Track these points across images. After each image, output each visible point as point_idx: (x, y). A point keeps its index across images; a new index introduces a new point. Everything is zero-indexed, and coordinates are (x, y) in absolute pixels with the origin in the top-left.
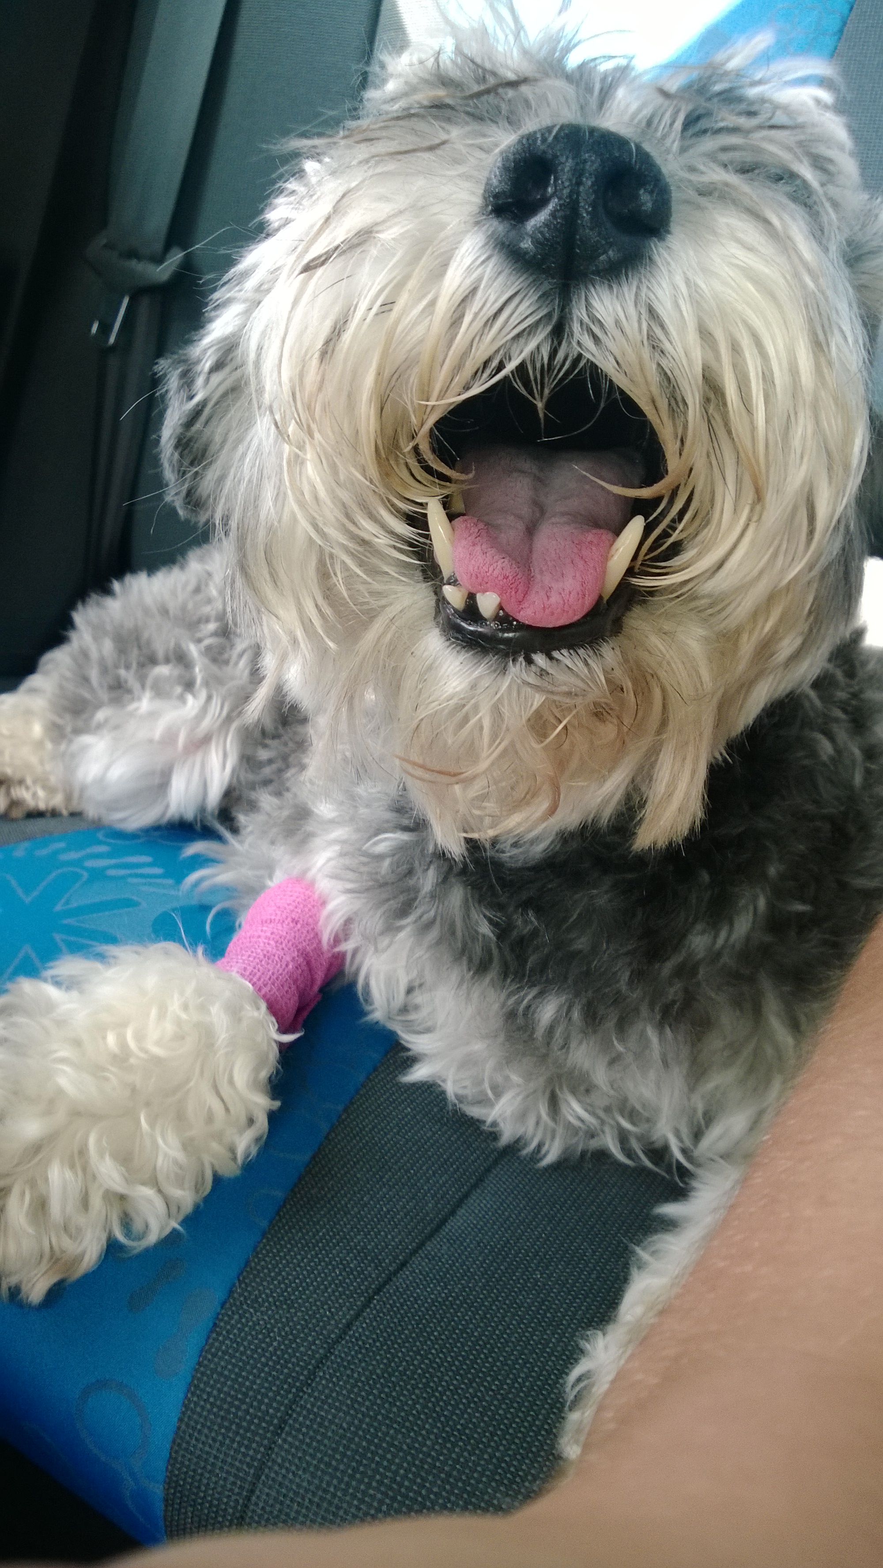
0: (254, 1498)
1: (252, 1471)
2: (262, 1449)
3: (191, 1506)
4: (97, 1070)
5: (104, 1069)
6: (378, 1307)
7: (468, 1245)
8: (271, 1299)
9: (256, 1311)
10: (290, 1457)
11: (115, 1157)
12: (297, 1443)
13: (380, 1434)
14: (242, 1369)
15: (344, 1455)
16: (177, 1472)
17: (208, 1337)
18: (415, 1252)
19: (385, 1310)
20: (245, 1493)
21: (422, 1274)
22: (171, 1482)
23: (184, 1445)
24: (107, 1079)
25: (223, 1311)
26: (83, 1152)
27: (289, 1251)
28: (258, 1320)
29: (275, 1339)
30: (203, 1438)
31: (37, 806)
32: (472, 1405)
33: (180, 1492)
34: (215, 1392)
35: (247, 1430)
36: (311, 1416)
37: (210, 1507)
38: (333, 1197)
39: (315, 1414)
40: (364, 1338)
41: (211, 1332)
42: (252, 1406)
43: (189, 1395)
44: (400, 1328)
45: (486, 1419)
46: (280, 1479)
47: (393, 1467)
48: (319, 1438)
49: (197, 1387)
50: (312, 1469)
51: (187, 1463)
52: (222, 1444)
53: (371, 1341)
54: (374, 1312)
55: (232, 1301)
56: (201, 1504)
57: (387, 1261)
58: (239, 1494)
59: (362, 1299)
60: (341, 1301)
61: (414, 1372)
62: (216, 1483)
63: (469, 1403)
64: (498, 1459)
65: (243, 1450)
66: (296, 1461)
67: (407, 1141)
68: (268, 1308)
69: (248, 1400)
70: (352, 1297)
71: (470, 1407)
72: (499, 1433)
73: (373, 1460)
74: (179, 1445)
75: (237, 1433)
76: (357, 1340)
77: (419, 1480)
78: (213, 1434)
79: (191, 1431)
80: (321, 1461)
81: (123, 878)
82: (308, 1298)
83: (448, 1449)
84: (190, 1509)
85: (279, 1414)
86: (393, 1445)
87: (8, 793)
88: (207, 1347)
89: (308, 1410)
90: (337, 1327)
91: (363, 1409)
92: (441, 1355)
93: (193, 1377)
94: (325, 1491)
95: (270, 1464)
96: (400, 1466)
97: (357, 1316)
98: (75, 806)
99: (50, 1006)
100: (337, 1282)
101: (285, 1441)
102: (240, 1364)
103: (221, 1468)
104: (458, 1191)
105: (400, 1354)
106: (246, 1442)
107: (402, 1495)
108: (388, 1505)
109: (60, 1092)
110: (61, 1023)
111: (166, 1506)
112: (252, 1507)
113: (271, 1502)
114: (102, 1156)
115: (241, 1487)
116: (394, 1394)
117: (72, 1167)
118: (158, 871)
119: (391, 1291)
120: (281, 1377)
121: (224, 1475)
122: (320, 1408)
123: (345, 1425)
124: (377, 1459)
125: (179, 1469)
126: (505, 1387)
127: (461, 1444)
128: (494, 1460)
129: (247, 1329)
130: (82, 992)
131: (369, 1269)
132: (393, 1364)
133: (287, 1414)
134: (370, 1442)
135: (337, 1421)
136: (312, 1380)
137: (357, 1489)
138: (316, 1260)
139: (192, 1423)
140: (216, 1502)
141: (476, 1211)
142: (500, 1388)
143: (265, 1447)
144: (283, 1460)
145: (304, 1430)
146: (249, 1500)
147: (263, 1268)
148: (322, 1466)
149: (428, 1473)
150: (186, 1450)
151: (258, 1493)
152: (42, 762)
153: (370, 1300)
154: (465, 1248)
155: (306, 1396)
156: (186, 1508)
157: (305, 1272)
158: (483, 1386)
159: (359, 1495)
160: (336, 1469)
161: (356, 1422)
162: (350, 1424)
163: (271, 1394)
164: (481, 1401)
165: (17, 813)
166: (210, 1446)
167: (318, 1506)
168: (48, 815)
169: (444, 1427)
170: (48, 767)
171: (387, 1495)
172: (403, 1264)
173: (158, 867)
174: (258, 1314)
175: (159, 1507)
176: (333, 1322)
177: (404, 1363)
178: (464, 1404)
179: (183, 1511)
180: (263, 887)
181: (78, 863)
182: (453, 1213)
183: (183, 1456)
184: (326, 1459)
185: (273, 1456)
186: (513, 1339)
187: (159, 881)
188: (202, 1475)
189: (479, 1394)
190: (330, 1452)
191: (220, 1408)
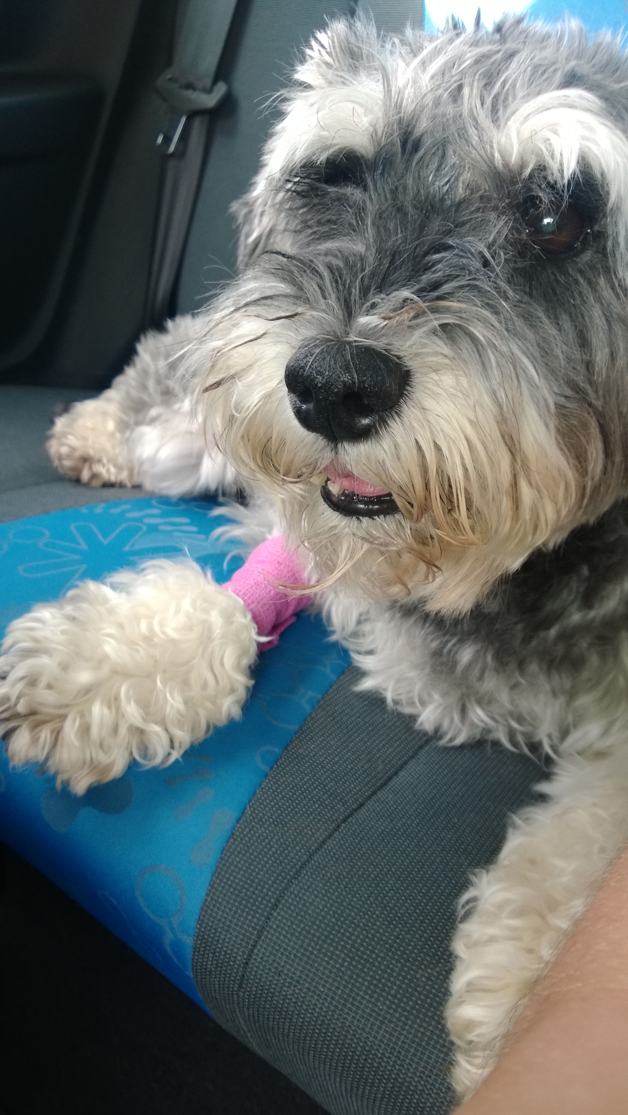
0: (256, 951)
1: (255, 932)
2: (263, 918)
3: (212, 953)
4: (131, 644)
5: (136, 644)
6: (344, 831)
7: (407, 796)
8: (271, 820)
9: (261, 827)
10: (282, 925)
11: (138, 703)
12: (287, 916)
13: (344, 915)
14: (250, 864)
15: (319, 926)
16: (203, 930)
17: (227, 842)
18: (369, 797)
19: (349, 834)
20: (250, 947)
21: (374, 812)
22: (200, 936)
23: (209, 912)
24: (138, 651)
25: (238, 825)
26: (117, 699)
27: (284, 789)
28: (262, 832)
29: (274, 847)
30: (223, 908)
31: (109, 479)
32: (408, 901)
33: (205, 943)
34: (232, 878)
35: (253, 905)
36: (298, 899)
37: (225, 955)
38: (314, 756)
39: (300, 898)
40: (334, 851)
41: (230, 838)
42: (257, 889)
43: (214, 879)
44: (359, 846)
45: (418, 911)
46: (274, 939)
47: (353, 938)
48: (302, 914)
49: (219, 874)
50: (297, 934)
51: (210, 924)
52: (235, 913)
53: (339, 853)
54: (342, 834)
55: (244, 818)
56: (219, 952)
57: (351, 801)
58: (246, 947)
59: (334, 825)
60: (318, 825)
61: (369, 876)
62: (230, 938)
63: (406, 899)
64: (425, 938)
65: (250, 917)
66: (287, 928)
67: (365, 723)
68: (270, 826)
69: (254, 885)
70: (327, 823)
71: (407, 902)
72: (427, 921)
73: (339, 932)
74: (206, 911)
75: (246, 906)
76: (330, 852)
77: (370, 948)
78: (230, 906)
79: (214, 903)
80: (303, 929)
81: (171, 532)
82: (297, 821)
83: (391, 929)
84: (211, 955)
85: (275, 896)
86: (353, 923)
87: (90, 467)
88: (227, 848)
89: (295, 895)
90: (316, 842)
91: (334, 897)
92: (387, 866)
93: (217, 867)
94: (306, 950)
95: (267, 928)
96: (358, 937)
97: (330, 836)
98: (136, 480)
99: (105, 600)
100: (316, 812)
101: (279, 914)
102: (250, 861)
103: (234, 929)
104: (400, 759)
105: (359, 864)
106: (252, 913)
107: (359, 957)
108: (348, 962)
109: (106, 657)
110: (111, 611)
111: (194, 952)
112: (254, 957)
113: (268, 954)
114: (129, 702)
115: (247, 943)
116: (355, 889)
117: (109, 707)
118: (194, 529)
119: (354, 821)
120: (277, 871)
121: (236, 934)
122: (304, 894)
123: (321, 907)
124: (342, 931)
125: (205, 928)
126: (432, 891)
127: (400, 926)
128: (423, 939)
129: (254, 838)
130: (128, 593)
131: (338, 805)
132: (354, 870)
133: (281, 896)
134: (338, 920)
135: (315, 903)
136: (299, 876)
137: (328, 950)
138: (302, 797)
139: (215, 897)
140: (229, 952)
141: (413, 774)
142: (428, 892)
143: (265, 917)
144: (278, 927)
145: (292, 907)
146: (252, 952)
147: (266, 799)
148: (304, 933)
149: (377, 943)
150: (210, 915)
151: (259, 947)
152: (113, 448)
153: (339, 826)
154: (405, 798)
155: (294, 886)
156: (208, 954)
157: (294, 804)
158: (416, 889)
159: (329, 954)
160: (314, 935)
161: (328, 905)
162: (324, 906)
163: (270, 882)
164: (414, 899)
165: (96, 483)
166: (227, 914)
167: (300, 959)
168: (117, 486)
169: (389, 914)
170: (117, 450)
171: (348, 956)
172: (361, 805)
173: (194, 526)
174: (262, 829)
175: (189, 953)
176: (313, 839)
177: (362, 870)
178: (403, 900)
179: (206, 956)
180: (264, 540)
181: (140, 520)
182: (396, 774)
183: (209, 919)
184: (307, 928)
185: (271, 923)
186: (438, 861)
187: (194, 535)
188: (221, 932)
189: (413, 894)
190: (310, 924)
191: (235, 889)
